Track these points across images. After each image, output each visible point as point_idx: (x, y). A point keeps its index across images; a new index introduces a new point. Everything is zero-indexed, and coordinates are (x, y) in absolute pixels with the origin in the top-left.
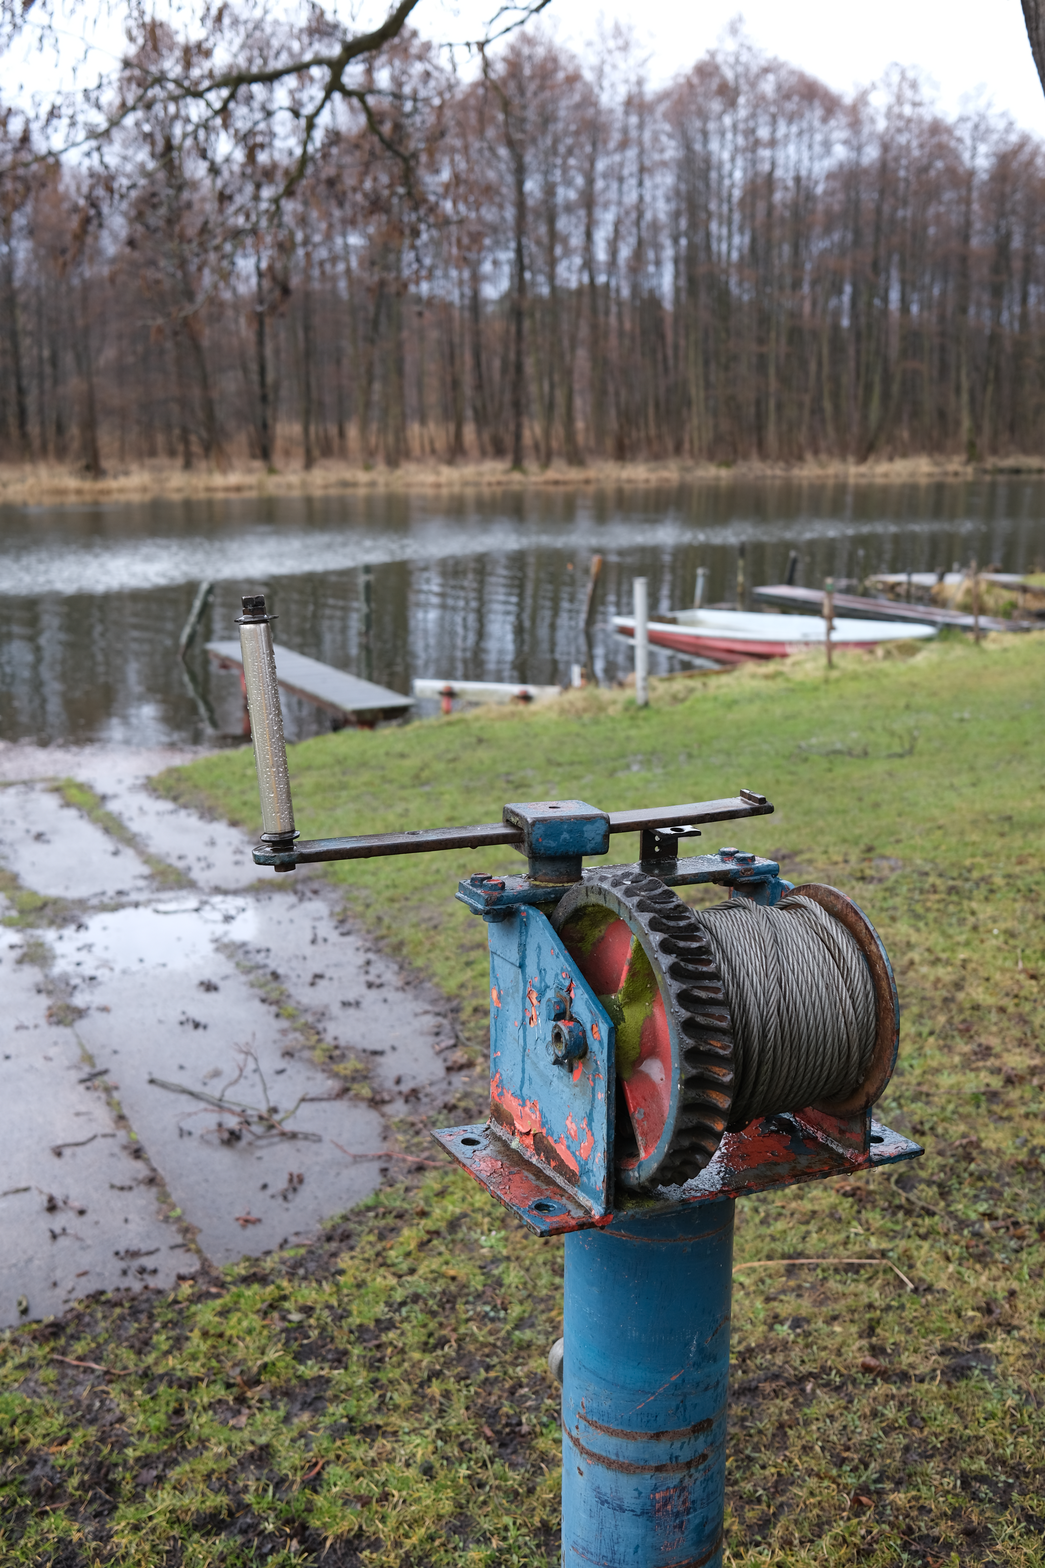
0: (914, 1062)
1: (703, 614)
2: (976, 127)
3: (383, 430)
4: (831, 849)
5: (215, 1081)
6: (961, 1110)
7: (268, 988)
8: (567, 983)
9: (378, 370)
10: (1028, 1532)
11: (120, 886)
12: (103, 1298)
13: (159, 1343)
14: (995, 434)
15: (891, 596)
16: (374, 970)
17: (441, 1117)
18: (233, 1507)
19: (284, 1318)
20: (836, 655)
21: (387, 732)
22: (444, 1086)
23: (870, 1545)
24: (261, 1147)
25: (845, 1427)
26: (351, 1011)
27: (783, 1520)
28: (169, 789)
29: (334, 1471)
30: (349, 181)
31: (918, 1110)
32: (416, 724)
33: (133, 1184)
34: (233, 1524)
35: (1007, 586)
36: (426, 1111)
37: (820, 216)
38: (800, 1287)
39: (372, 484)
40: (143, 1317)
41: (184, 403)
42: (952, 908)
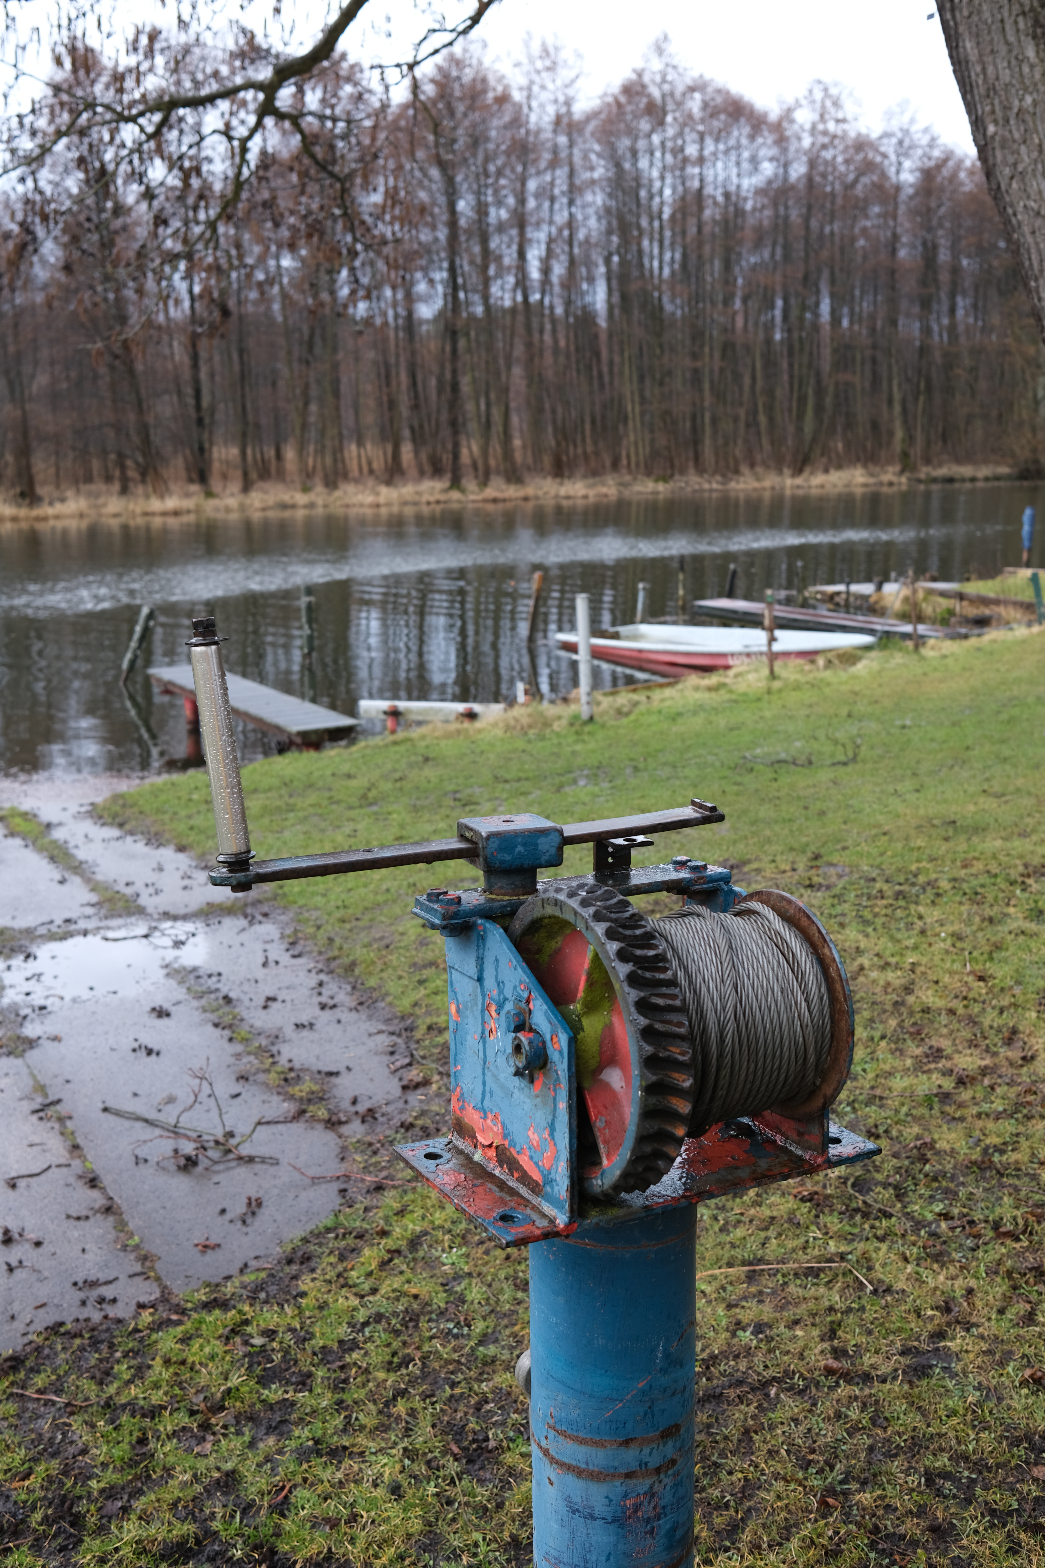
0: (866, 1066)
1: (644, 628)
2: (901, 143)
3: (320, 451)
4: (778, 858)
5: (170, 1107)
6: (914, 1112)
7: (221, 1012)
8: (526, 995)
9: (314, 392)
10: (992, 1526)
11: (68, 915)
12: (62, 1330)
13: (120, 1372)
14: (928, 443)
15: (831, 606)
16: (326, 992)
17: (399, 1136)
18: (200, 1534)
19: (246, 1343)
20: (778, 665)
21: (333, 753)
22: (401, 1104)
23: (838, 1545)
24: (218, 1172)
25: (809, 1430)
26: (305, 1033)
27: (751, 1525)
28: (115, 816)
29: (301, 1494)
30: (283, 203)
31: (872, 1113)
32: (362, 744)
33: (90, 1213)
34: (200, 1552)
35: (943, 594)
36: (383, 1131)
37: (748, 233)
38: (761, 1293)
39: (311, 506)
40: (104, 1347)
41: (118, 427)
42: (899, 913)
